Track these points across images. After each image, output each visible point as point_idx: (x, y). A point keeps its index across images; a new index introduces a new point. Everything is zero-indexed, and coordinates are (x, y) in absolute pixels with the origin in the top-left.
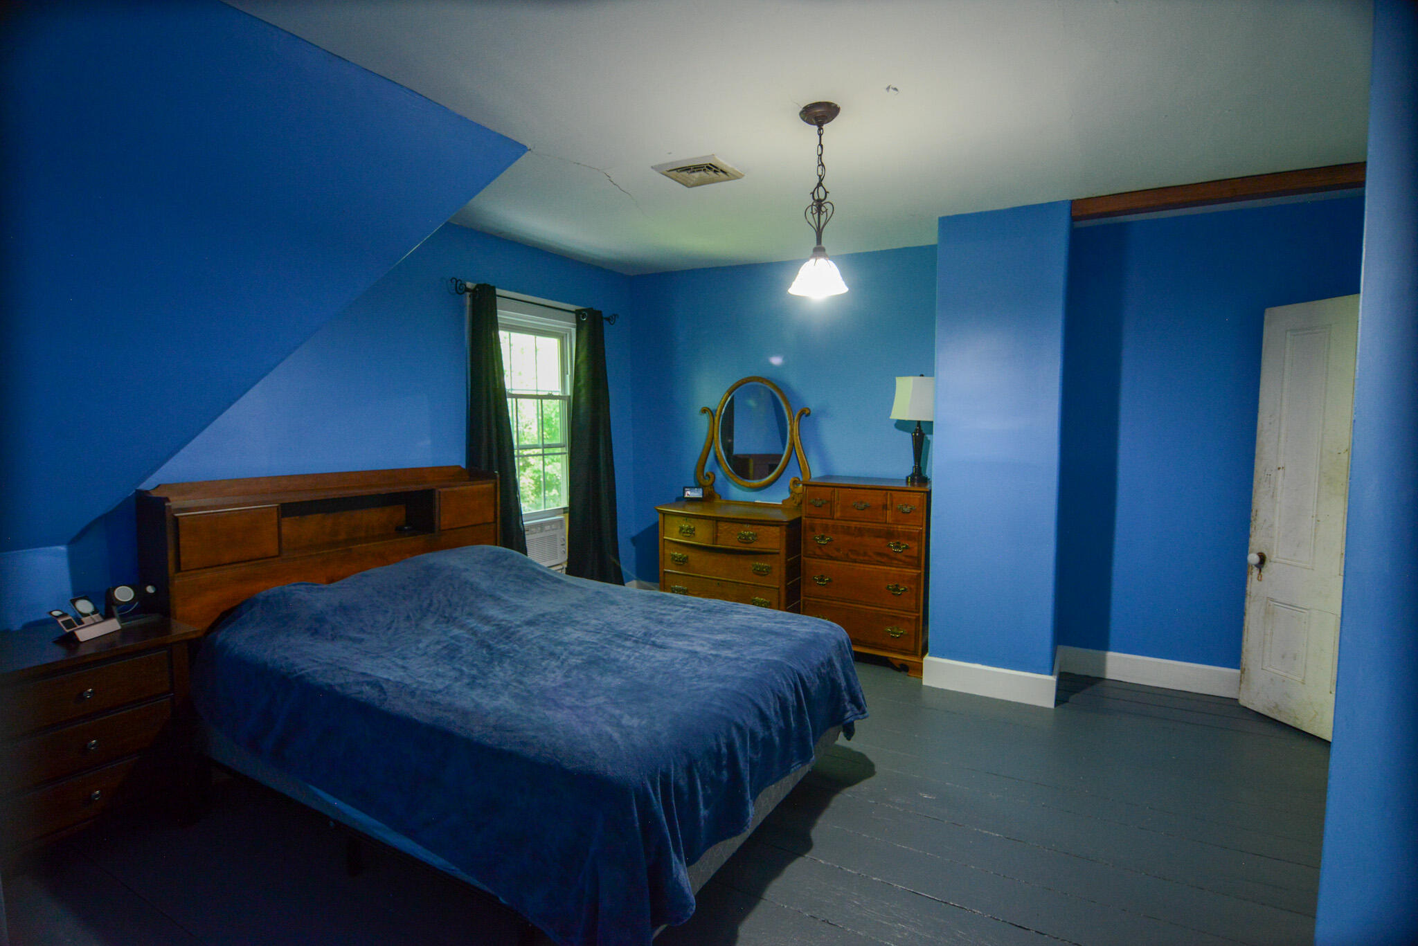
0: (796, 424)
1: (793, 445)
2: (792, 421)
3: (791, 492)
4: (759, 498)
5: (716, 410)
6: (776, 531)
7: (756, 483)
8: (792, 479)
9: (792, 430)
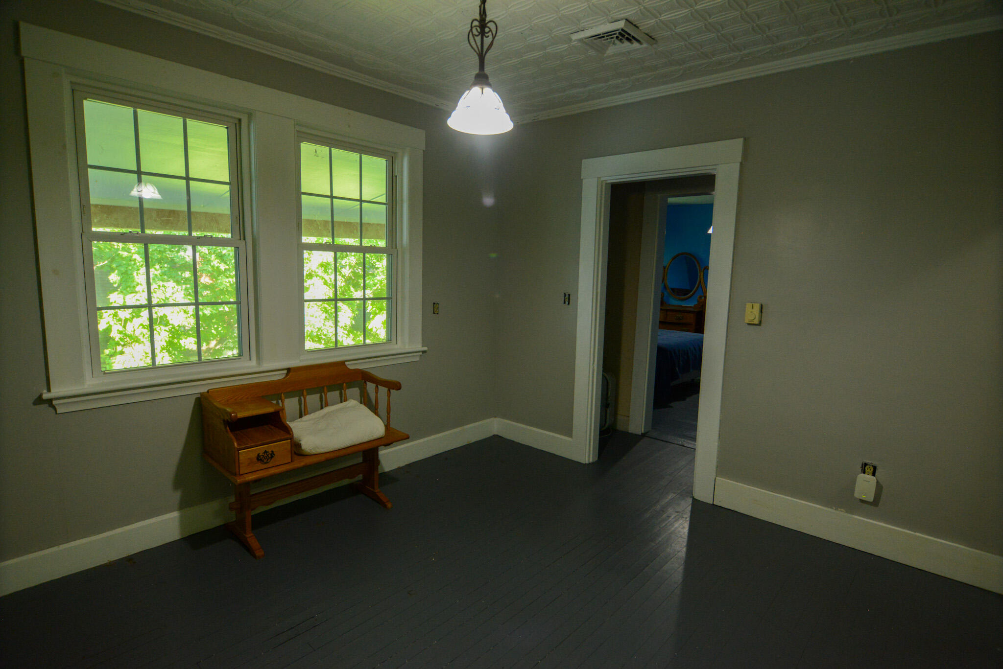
0: (702, 273)
1: (700, 281)
2: (700, 271)
3: (698, 301)
4: (683, 304)
5: (666, 267)
6: (692, 315)
7: (683, 297)
8: (698, 297)
9: (700, 276)
